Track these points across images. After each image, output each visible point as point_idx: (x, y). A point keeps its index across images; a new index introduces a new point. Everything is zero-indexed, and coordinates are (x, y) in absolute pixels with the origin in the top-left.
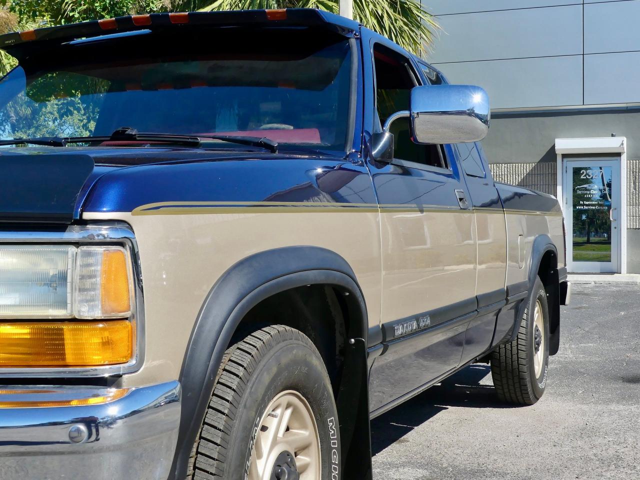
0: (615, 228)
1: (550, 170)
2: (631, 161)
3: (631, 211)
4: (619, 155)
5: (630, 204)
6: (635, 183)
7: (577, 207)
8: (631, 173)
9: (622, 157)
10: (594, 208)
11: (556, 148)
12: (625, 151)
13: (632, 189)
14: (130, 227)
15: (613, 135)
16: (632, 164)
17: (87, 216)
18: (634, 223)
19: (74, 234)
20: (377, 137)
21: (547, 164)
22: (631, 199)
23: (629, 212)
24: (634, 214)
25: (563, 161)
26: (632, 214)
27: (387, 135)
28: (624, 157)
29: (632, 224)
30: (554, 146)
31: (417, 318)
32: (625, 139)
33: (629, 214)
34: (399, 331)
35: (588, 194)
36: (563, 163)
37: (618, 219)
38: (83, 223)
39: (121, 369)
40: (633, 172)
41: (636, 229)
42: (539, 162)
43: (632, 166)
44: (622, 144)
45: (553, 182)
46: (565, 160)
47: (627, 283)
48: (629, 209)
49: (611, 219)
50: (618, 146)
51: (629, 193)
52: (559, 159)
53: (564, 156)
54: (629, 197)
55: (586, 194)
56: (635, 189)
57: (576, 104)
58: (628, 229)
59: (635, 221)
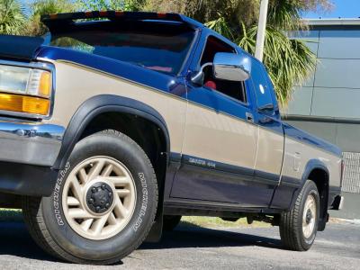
14: (54, 66)
17: (38, 58)
19: (32, 64)
20: (196, 73)
27: (201, 73)
31: (207, 161)
34: (193, 161)
38: (37, 61)
39: (42, 117)
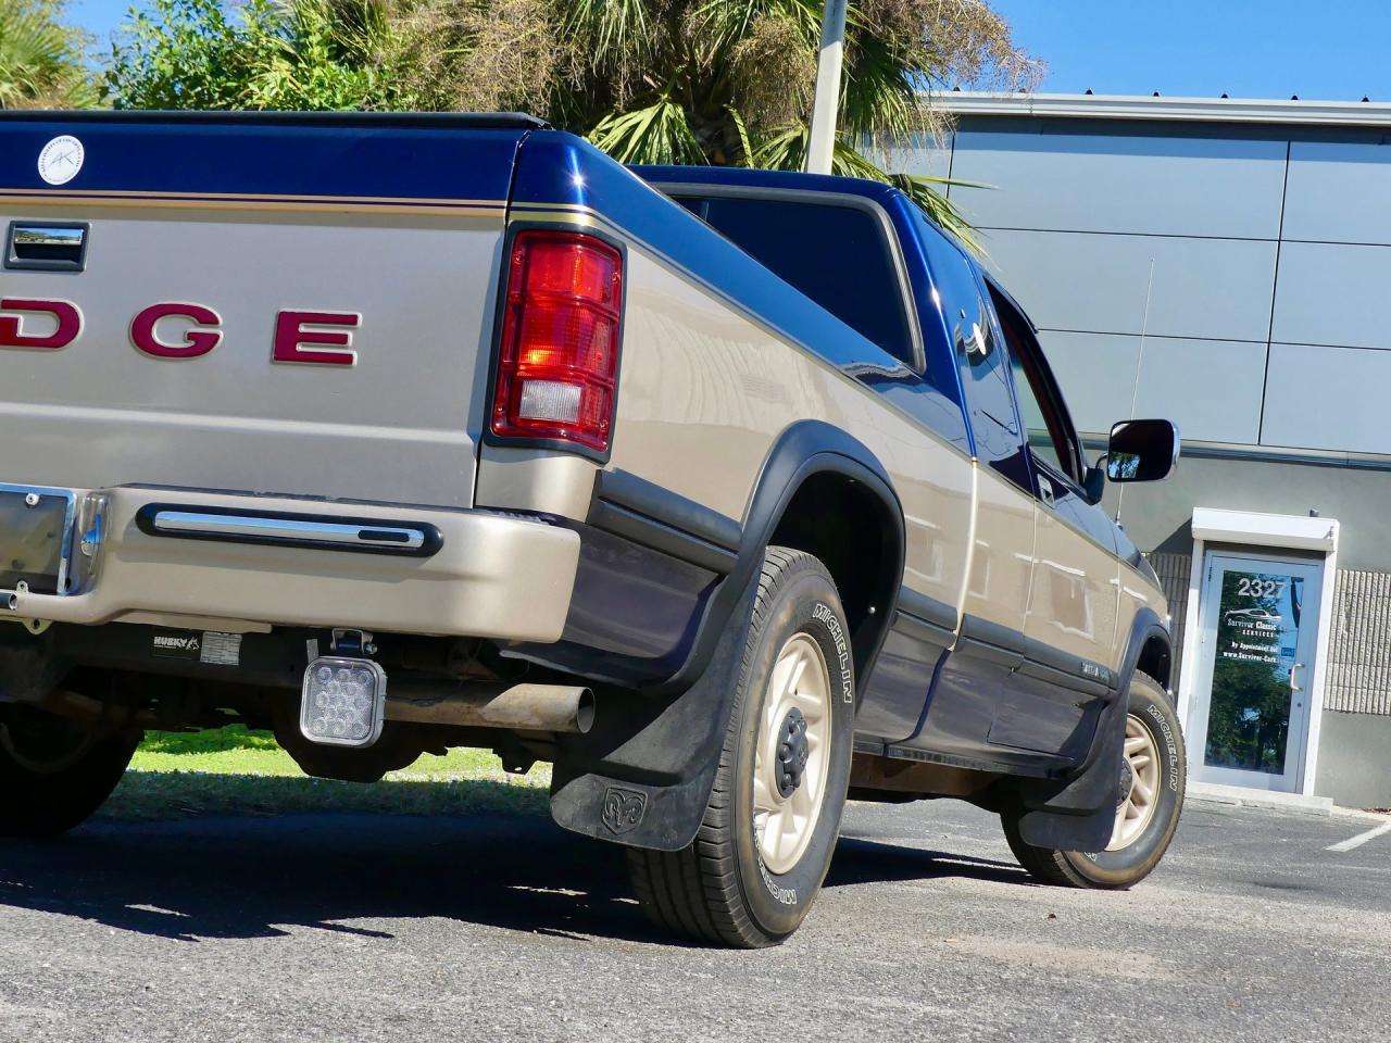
0: (1299, 705)
1: (1177, 570)
2: (1346, 572)
3: (1336, 673)
4: (1321, 555)
5: (1335, 658)
6: (1348, 617)
7: (1225, 654)
8: (1343, 595)
9: (1327, 559)
10: (1259, 658)
11: (1193, 526)
12: (1335, 547)
13: (1342, 629)
15: (1312, 514)
16: (1346, 576)
18: (1340, 700)
21: (1172, 556)
22: (1338, 651)
23: (1330, 674)
24: (1341, 682)
25: (1204, 554)
26: (1335, 679)
28: (1331, 562)
29: (1334, 700)
30: (1189, 522)
32: (1336, 525)
33: (1329, 680)
35: (1250, 629)
36: (1204, 560)
37: (1307, 688)
40: (1347, 594)
41: (1342, 711)
42: (1155, 551)
43: (1345, 581)
44: (1330, 534)
45: (1180, 594)
46: (1210, 553)
47: (1309, 812)
48: (1330, 669)
49: (1293, 686)
50: (1322, 537)
51: (1335, 636)
52: (1198, 549)
53: (1210, 545)
54: (1332, 644)
55: (1247, 628)
56: (1348, 630)
57: (1245, 441)
58: (1324, 709)
59: (1340, 695)
